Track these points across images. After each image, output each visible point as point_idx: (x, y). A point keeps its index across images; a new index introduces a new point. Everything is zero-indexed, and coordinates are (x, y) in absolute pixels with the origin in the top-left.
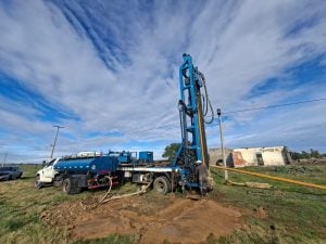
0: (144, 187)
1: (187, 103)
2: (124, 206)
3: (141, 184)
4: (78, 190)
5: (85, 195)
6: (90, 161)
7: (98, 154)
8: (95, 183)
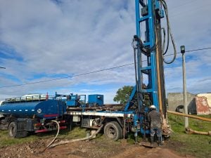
0: (93, 132)
1: (143, 39)
2: (73, 151)
3: (90, 129)
4: (25, 134)
5: (32, 139)
6: (36, 104)
7: (43, 96)
8: (41, 128)
